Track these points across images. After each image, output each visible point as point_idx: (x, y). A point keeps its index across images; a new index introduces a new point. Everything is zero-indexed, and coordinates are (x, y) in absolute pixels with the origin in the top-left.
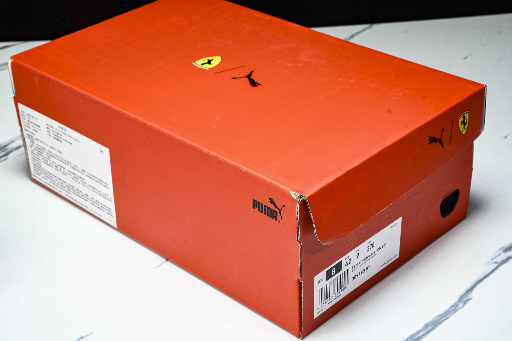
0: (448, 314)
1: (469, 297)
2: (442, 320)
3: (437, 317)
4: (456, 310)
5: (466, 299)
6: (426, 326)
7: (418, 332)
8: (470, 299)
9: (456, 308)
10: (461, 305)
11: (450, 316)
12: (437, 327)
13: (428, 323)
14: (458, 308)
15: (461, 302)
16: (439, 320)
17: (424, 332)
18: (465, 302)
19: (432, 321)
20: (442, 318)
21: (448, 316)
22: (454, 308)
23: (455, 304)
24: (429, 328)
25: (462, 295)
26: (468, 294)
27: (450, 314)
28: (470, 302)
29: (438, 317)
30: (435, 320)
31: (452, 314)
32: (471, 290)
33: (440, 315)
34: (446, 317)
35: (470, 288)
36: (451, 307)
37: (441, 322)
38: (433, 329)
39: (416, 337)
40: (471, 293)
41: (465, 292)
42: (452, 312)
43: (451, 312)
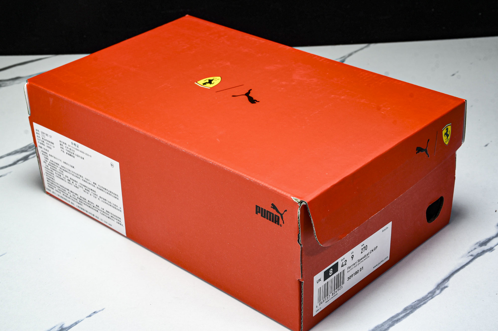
0: (426, 299)
1: (446, 285)
2: (420, 304)
3: (415, 302)
4: (433, 296)
5: (443, 287)
6: (405, 309)
7: (398, 315)
8: (446, 287)
9: (433, 294)
10: (438, 292)
11: (428, 301)
12: (415, 310)
13: (407, 307)
14: (435, 294)
15: (438, 289)
16: (418, 304)
17: (404, 314)
18: (442, 290)
19: (411, 305)
20: (420, 303)
21: (425, 301)
22: (432, 294)
23: (432, 291)
24: (408, 312)
25: (440, 283)
26: (445, 282)
27: (428, 300)
28: (446, 289)
29: (417, 302)
30: (413, 304)
31: (430, 300)
32: (447, 279)
33: (418, 300)
34: (424, 302)
35: (447, 277)
36: (429, 293)
37: (419, 306)
39: (396, 319)
40: (448, 281)
41: (443, 280)
42: (430, 298)
43: (429, 297)
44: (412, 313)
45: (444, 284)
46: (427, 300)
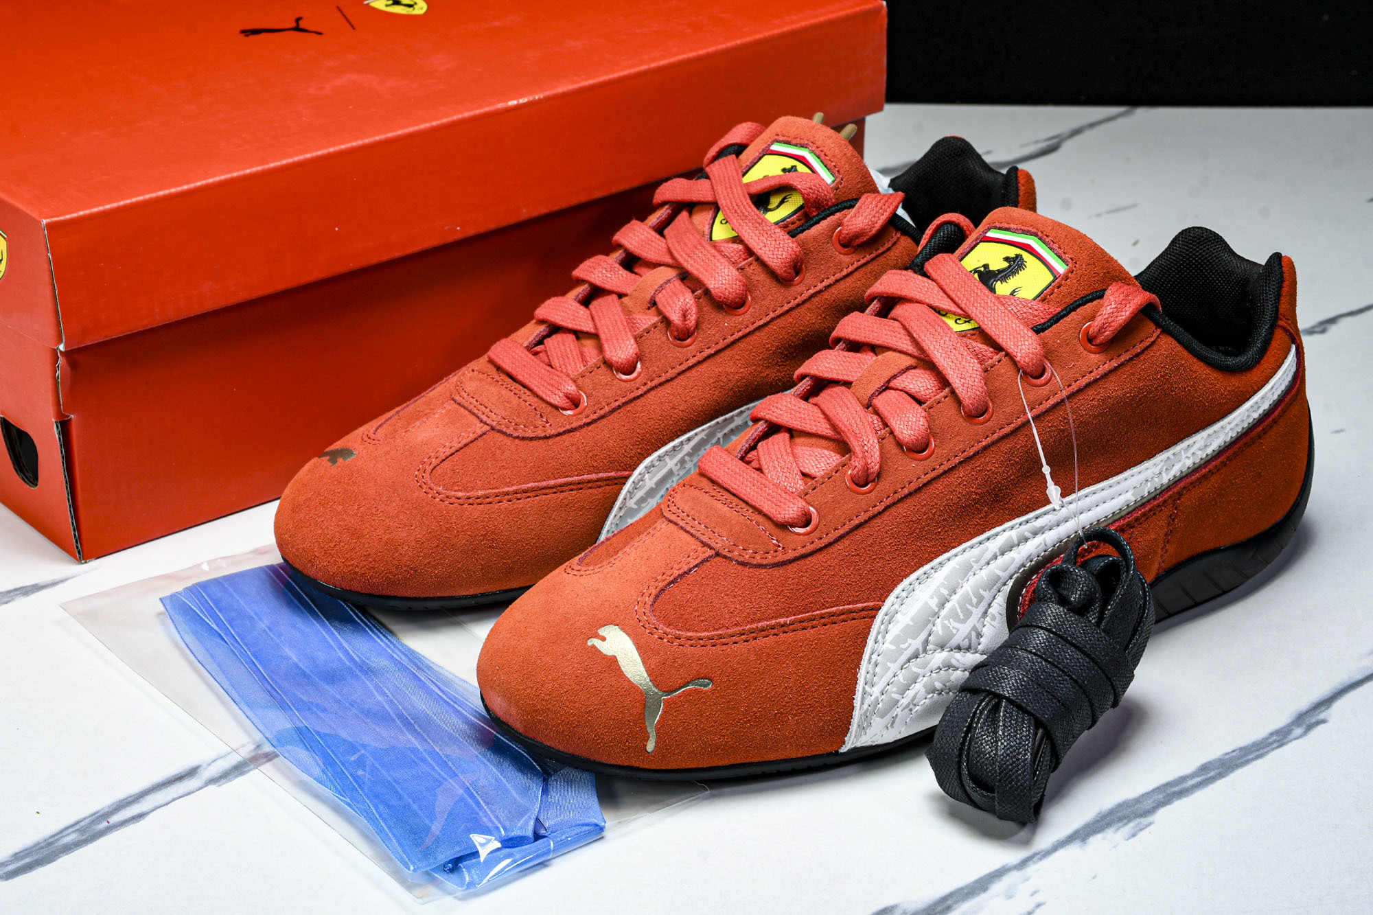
0: (1263, 748)
1: (1321, 716)
2: (1245, 759)
3: (1234, 751)
4: (1285, 741)
5: (1313, 720)
6: (1204, 768)
7: (1183, 779)
8: (1323, 721)
9: (1285, 737)
10: (1298, 731)
11: (1267, 752)
12: (1232, 771)
13: (1210, 763)
14: (1292, 736)
15: (1299, 726)
16: (1239, 758)
17: (1199, 779)
18: (1310, 727)
19: (1220, 759)
20: (1245, 755)
21: (1262, 751)
22: (1280, 737)
23: (1282, 728)
24: (1212, 774)
25: (1304, 711)
26: (1319, 711)
27: (1268, 749)
28: (1321, 727)
29: (1237, 752)
30: (1227, 757)
31: (1273, 749)
32: (1328, 702)
33: (1241, 749)
34: (1257, 753)
35: (1326, 698)
36: (1272, 734)
37: (1242, 763)
38: (1221, 775)
39: (1176, 789)
40: (1327, 709)
41: (1313, 705)
42: (1275, 745)
43: (1272, 743)
44: (1223, 777)
45: (1317, 715)
46: (1265, 750)
